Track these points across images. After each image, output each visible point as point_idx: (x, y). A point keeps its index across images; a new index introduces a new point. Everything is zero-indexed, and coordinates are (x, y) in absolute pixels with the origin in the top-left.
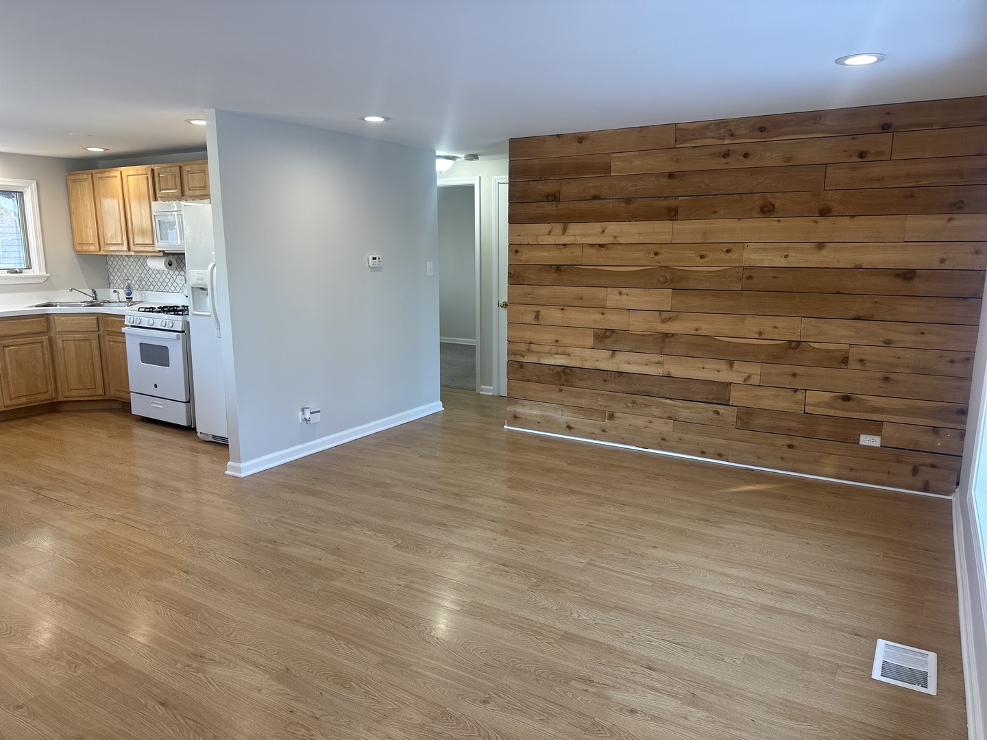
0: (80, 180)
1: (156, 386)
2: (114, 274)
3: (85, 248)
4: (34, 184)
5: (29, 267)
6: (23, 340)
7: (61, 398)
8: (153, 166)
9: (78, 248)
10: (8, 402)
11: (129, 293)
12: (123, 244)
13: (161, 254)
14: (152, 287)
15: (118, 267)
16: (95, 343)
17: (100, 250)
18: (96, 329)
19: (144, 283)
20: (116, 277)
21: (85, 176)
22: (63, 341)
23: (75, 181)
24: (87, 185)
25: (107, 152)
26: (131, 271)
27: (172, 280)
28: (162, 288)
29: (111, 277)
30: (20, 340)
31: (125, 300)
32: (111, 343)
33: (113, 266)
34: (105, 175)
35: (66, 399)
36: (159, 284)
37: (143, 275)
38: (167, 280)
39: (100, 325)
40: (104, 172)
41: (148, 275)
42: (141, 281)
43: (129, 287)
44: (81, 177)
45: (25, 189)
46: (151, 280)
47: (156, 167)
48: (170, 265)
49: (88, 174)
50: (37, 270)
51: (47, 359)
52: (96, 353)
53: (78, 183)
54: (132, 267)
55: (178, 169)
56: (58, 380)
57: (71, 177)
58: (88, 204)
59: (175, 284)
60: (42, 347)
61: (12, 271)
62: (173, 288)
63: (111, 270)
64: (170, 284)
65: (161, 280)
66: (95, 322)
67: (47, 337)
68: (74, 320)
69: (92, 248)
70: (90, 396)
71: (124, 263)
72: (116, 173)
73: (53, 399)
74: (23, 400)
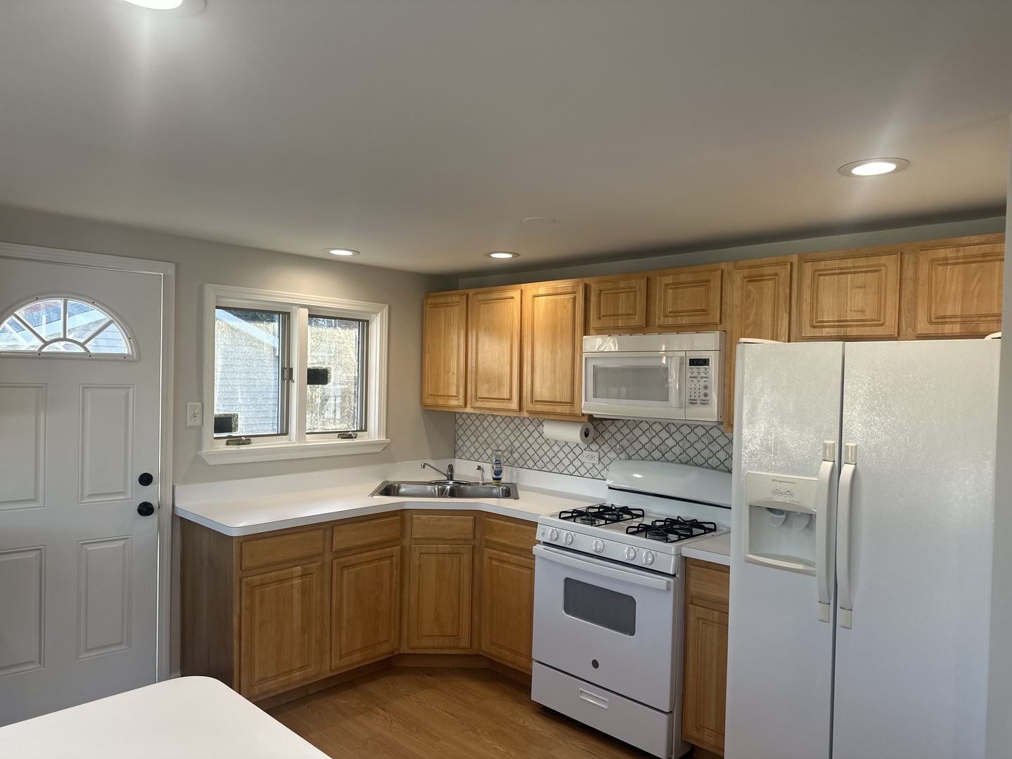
0: (446, 305)
1: (595, 664)
2: (464, 438)
3: (441, 402)
4: (386, 310)
5: (364, 429)
6: (367, 554)
7: (404, 649)
8: (586, 280)
9: (429, 401)
10: (337, 662)
11: (498, 473)
12: (510, 399)
13: (586, 419)
14: (530, 463)
15: (473, 428)
16: (466, 559)
17: (466, 406)
18: (471, 536)
19: (516, 455)
20: (468, 444)
21: (456, 299)
22: (421, 554)
23: (435, 306)
24: (456, 313)
25: (519, 259)
26: (495, 436)
27: (571, 456)
28: (550, 466)
29: (460, 443)
30: (365, 554)
31: (492, 481)
32: (494, 563)
33: (465, 427)
34: (491, 296)
35: (411, 652)
36: (546, 459)
37: (517, 444)
38: (561, 455)
39: (476, 530)
40: (490, 292)
41: (526, 445)
42: (512, 452)
43: (498, 462)
44: (449, 299)
45: (372, 316)
46: (531, 452)
47: (591, 281)
48: (586, 435)
49: (461, 295)
50: (375, 432)
51: (394, 585)
52: (466, 575)
53: (443, 309)
54: (498, 431)
55: (644, 281)
56: (405, 616)
57: (430, 301)
58: (456, 339)
59: (577, 463)
60: (392, 562)
61: (344, 435)
62: (572, 469)
63: (460, 432)
64: (566, 462)
65: (551, 454)
66: (471, 524)
67: (399, 547)
68: (440, 520)
69: (453, 402)
70: (449, 648)
71: (485, 424)
72: (514, 292)
73: (393, 652)
74: (357, 657)
